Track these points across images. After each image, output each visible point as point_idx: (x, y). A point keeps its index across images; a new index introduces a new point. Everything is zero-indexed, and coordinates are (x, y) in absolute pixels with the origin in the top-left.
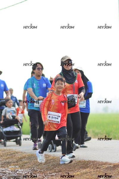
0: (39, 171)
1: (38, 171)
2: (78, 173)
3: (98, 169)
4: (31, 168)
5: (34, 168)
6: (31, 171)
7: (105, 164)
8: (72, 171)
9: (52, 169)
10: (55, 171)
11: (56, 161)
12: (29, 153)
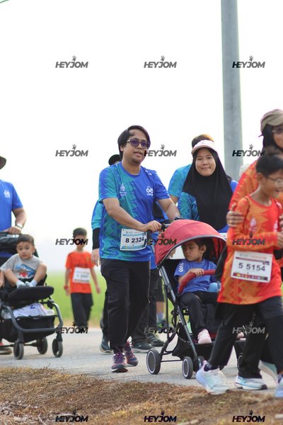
0: (30, 409)
1: (27, 409)
2: (123, 412)
3: (171, 404)
4: (10, 402)
5: (16, 402)
6: (10, 408)
7: (186, 391)
8: (108, 407)
9: (59, 404)
10: (67, 409)
11: (70, 384)
12: (5, 366)
